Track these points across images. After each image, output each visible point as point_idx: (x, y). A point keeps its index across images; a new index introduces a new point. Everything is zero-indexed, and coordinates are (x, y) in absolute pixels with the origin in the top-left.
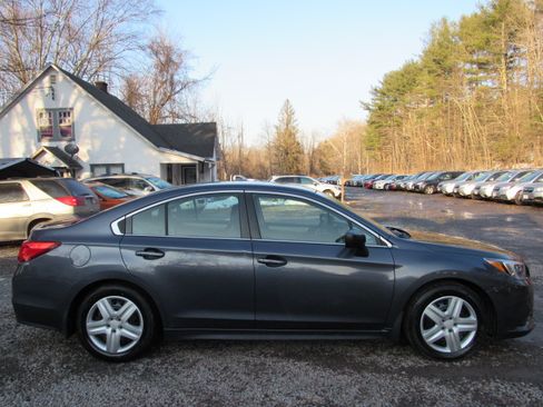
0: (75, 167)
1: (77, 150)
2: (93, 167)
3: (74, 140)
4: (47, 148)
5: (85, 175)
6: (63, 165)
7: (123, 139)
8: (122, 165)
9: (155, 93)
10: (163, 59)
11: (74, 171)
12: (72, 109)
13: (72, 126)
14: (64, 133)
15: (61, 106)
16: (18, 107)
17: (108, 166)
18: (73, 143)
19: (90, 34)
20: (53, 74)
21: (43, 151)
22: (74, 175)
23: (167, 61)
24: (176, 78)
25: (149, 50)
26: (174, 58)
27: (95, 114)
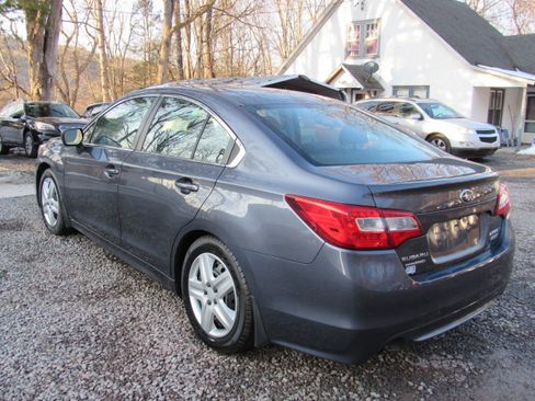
1: (376, 67)
2: (396, 89)
3: (378, 56)
4: (346, 66)
6: (359, 86)
7: (429, 56)
8: (427, 88)
12: (379, 19)
13: (377, 42)
14: (370, 50)
15: (368, 18)
16: (329, 23)
17: (412, 89)
18: (377, 61)
21: (341, 70)
27: (402, 25)
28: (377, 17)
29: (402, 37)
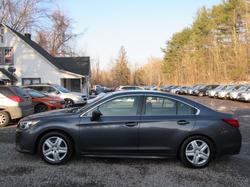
0: (13, 79)
1: (15, 70)
2: (23, 80)
3: (13, 65)
5: (19, 84)
6: (7, 78)
7: (39, 66)
8: (40, 79)
9: (54, 40)
10: (59, 22)
11: (12, 81)
12: (12, 48)
13: (12, 57)
14: (7, 61)
15: (5, 46)
17: (32, 79)
18: (12, 66)
19: (21, 8)
20: (2, 28)
22: (12, 84)
23: (61, 24)
24: (66, 33)
25: (52, 18)
26: (65, 22)
27: (24, 51)
28: (11, 46)
29: (25, 57)
